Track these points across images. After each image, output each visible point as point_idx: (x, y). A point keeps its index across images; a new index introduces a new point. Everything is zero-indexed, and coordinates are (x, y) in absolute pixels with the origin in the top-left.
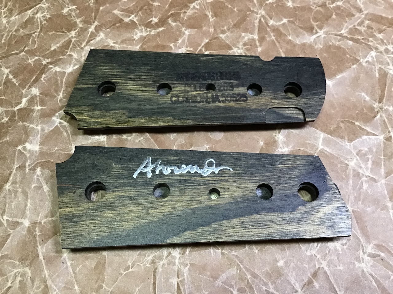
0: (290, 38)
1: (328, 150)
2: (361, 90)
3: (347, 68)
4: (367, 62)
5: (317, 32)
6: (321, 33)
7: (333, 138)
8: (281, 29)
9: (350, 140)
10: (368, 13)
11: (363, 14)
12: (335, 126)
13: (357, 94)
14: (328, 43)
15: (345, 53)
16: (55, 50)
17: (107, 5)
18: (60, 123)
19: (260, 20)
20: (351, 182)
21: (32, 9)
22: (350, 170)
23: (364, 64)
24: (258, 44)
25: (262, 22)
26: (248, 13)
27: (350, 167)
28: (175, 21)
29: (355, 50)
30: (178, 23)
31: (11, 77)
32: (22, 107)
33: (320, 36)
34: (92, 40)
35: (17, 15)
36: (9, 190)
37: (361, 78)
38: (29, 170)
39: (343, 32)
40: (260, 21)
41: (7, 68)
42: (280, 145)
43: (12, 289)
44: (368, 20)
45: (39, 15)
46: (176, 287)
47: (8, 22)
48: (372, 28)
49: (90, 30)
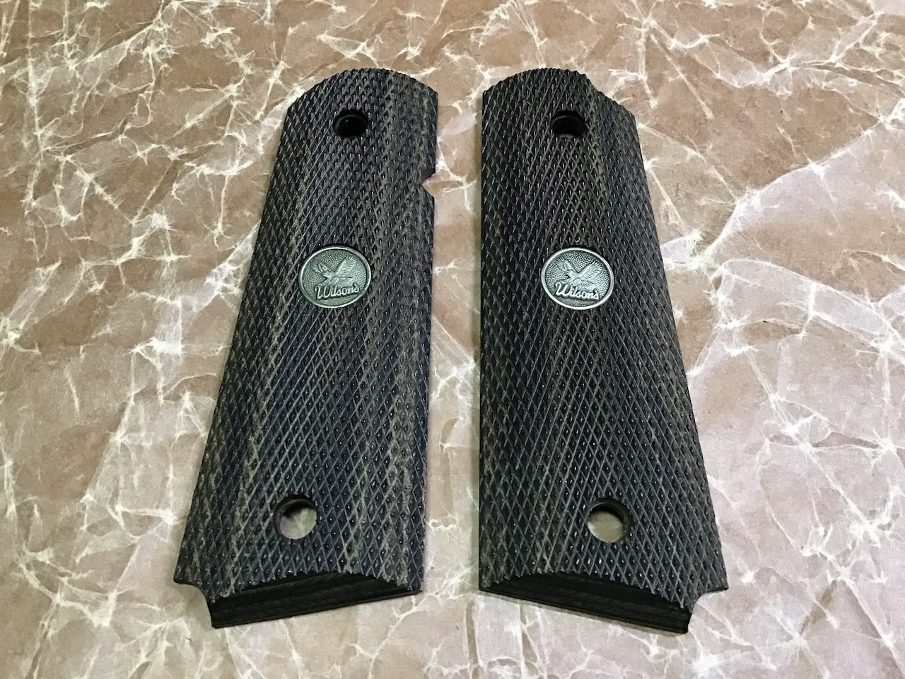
0: (719, 76)
1: (829, 318)
2: (886, 185)
3: (854, 137)
4: (894, 121)
5: (776, 63)
6: (785, 63)
7: (838, 292)
8: (697, 57)
9: (876, 297)
10: (883, 15)
11: (873, 18)
12: (839, 266)
13: (879, 193)
14: (804, 85)
15: (843, 105)
16: (194, 128)
17: (303, 23)
18: (225, 290)
19: (648, 39)
20: (887, 387)
21: (134, 38)
22: (883, 360)
23: (889, 127)
24: (648, 91)
25: (653, 43)
26: (620, 25)
27: (881, 355)
28: (459, 51)
29: (864, 96)
30: (466, 56)
31: (99, 190)
32: (133, 257)
33: (785, 69)
34: (277, 104)
35: (100, 51)
36: (123, 445)
37: (884, 157)
38: (165, 398)
39: (833, 59)
40: (648, 42)
41: (88, 171)
42: (720, 314)
43: (151, 669)
44: (887, 32)
45: (150, 50)
46: (520, 642)
47: (81, 69)
48: (897, 49)
49: (271, 81)
